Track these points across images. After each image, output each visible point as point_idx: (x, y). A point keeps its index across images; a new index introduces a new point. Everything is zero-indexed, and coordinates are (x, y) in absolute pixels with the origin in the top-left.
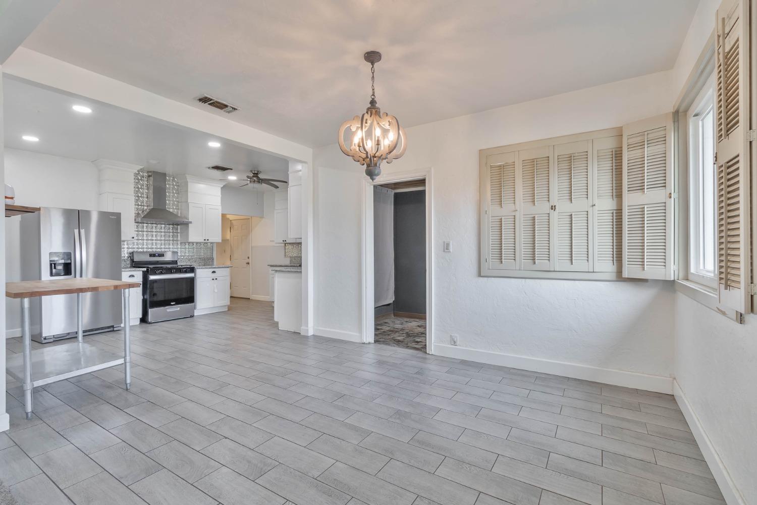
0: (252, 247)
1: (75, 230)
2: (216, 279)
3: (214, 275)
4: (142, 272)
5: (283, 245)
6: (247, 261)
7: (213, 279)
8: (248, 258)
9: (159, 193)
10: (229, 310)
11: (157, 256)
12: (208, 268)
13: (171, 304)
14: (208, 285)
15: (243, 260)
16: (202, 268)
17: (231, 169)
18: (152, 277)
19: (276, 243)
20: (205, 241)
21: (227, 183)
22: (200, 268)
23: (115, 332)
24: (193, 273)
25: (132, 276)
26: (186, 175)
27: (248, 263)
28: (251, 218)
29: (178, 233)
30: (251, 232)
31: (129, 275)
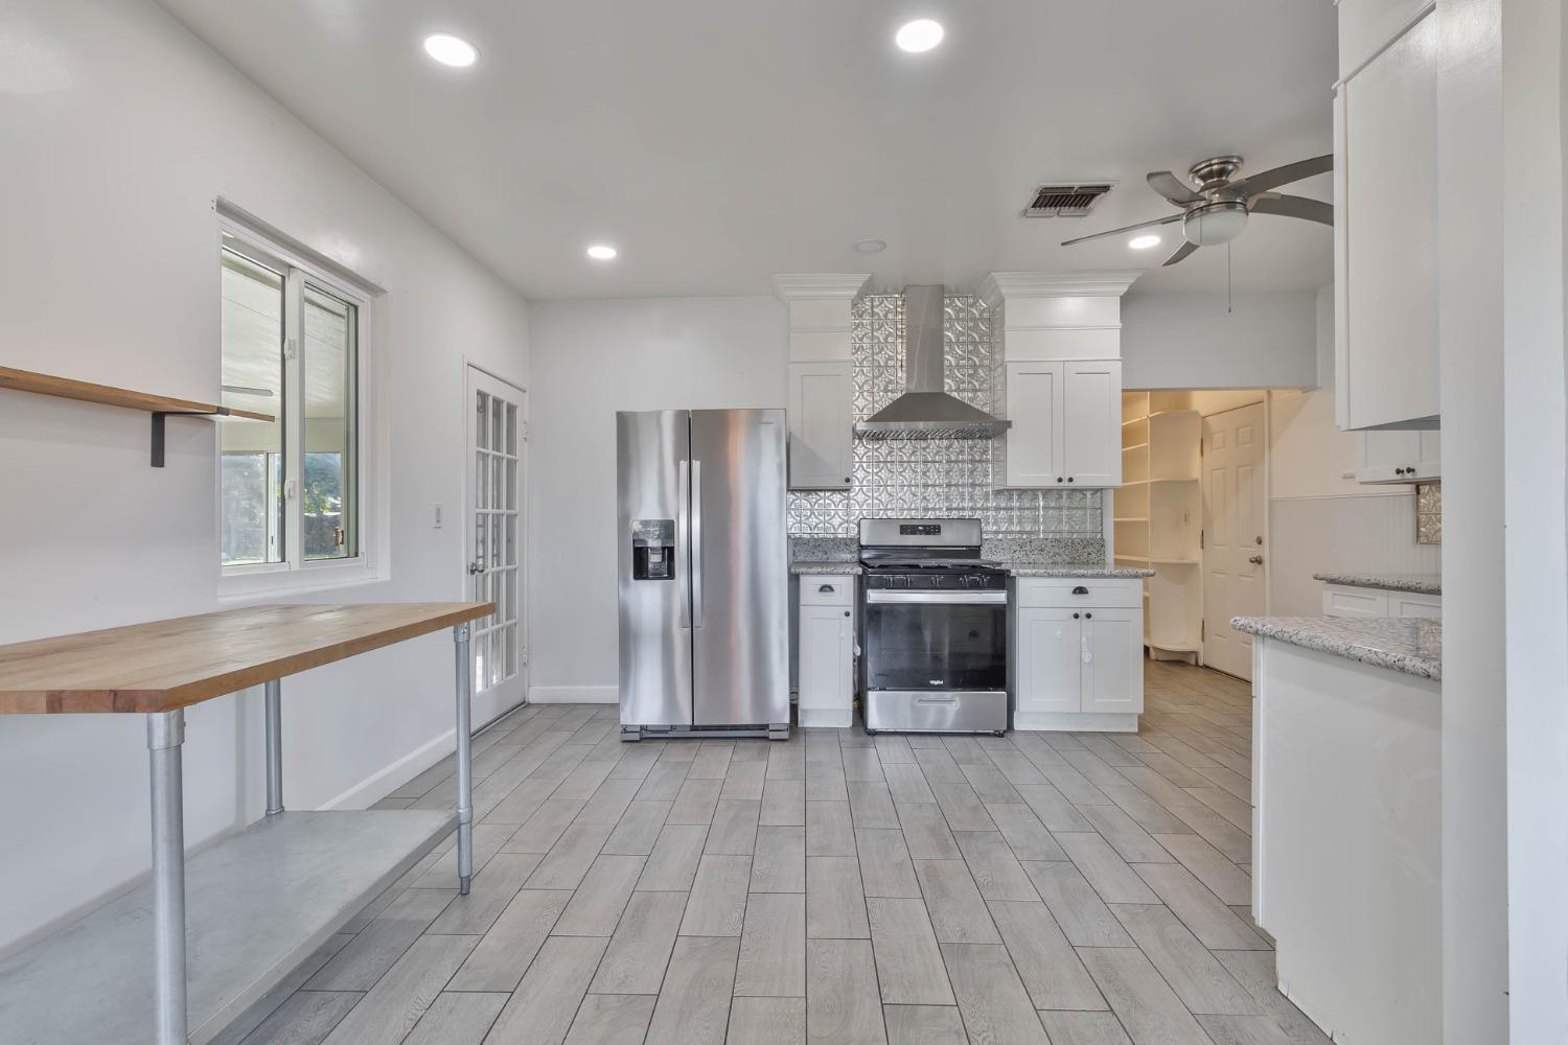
0: (1271, 502)
1: (682, 462)
2: (1089, 616)
3: (1080, 600)
4: (852, 578)
5: (1409, 489)
6: (1256, 551)
7: (1076, 616)
8: (1260, 542)
11: (921, 532)
12: (1057, 576)
13: (932, 682)
14: (1058, 633)
15: (1243, 546)
16: (1034, 575)
17: (1106, 188)
18: (874, 596)
19: (1362, 483)
20: (1061, 484)
21: (1140, 275)
22: (1025, 575)
23: (768, 744)
24: (1003, 588)
25: (826, 588)
26: (993, 274)
27: (1258, 561)
28: (1269, 394)
29: (987, 461)
30: (1270, 446)
31: (819, 587)
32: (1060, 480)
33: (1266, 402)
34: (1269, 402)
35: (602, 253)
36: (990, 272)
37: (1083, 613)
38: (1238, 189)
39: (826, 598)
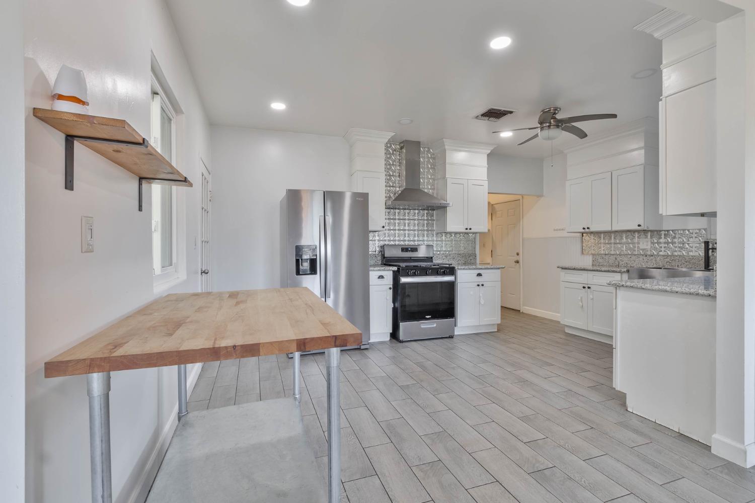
0: (523, 239)
2: (483, 285)
3: (479, 279)
4: (392, 272)
5: (579, 234)
6: (516, 258)
7: (478, 285)
8: (518, 254)
9: (413, 170)
10: (499, 331)
11: (410, 251)
12: (472, 269)
13: (426, 317)
14: (472, 293)
15: (510, 256)
16: (464, 269)
17: (511, 112)
18: (404, 280)
19: (568, 232)
20: (467, 231)
21: (496, 146)
22: (461, 269)
23: (361, 351)
24: (452, 275)
25: (381, 277)
26: (444, 139)
27: (517, 262)
28: (523, 197)
29: (433, 220)
30: (523, 218)
31: (378, 276)
32: (467, 229)
33: (521, 200)
34: (523, 200)
35: (278, 106)
36: (443, 139)
37: (480, 284)
38: (561, 121)
39: (381, 281)
